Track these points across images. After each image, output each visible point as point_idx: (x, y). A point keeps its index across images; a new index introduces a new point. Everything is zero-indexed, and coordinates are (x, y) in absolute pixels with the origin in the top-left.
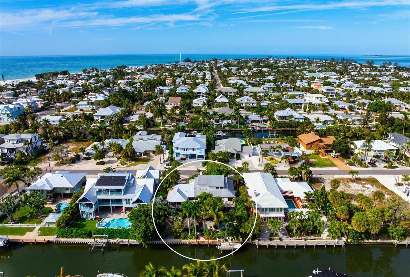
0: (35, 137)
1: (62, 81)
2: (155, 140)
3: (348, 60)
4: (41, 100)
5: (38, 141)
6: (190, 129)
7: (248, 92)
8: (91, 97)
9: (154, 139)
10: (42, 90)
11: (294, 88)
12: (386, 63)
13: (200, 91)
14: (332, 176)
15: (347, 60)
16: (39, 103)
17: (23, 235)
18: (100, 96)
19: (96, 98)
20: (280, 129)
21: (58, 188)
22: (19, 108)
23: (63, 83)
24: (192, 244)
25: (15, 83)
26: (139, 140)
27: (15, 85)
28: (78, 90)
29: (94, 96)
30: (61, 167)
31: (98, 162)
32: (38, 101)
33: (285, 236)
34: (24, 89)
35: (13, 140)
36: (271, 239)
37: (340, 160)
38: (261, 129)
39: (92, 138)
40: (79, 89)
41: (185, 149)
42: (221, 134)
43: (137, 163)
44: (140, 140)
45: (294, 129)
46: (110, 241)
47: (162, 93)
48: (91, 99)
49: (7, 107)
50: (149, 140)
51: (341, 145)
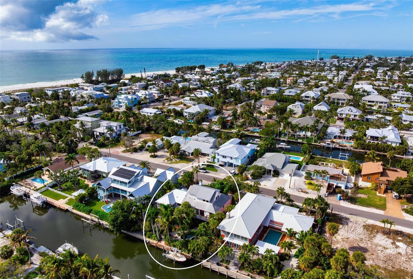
0: (120, 126)
1: (191, 76)
4: (158, 93)
5: (123, 129)
6: (261, 136)
7: (366, 101)
8: (197, 94)
9: (207, 142)
10: (168, 84)
13: (308, 95)
14: (365, 219)
16: (156, 95)
17: (58, 200)
18: (205, 93)
19: (202, 94)
20: (364, 151)
21: (100, 171)
22: (135, 98)
23: (191, 77)
24: (152, 244)
25: (154, 75)
27: (153, 77)
28: (195, 86)
29: (200, 93)
30: (125, 153)
31: (152, 155)
32: (155, 93)
33: (235, 267)
34: (155, 81)
35: (104, 126)
36: (218, 264)
37: (399, 203)
38: (340, 147)
39: (163, 132)
40: (196, 84)
41: (225, 157)
42: (283, 146)
43: (182, 161)
44: (196, 140)
45: (381, 153)
46: (101, 222)
47: (268, 94)
48: (197, 95)
49: (127, 98)
50: (203, 142)
51: (404, 185)
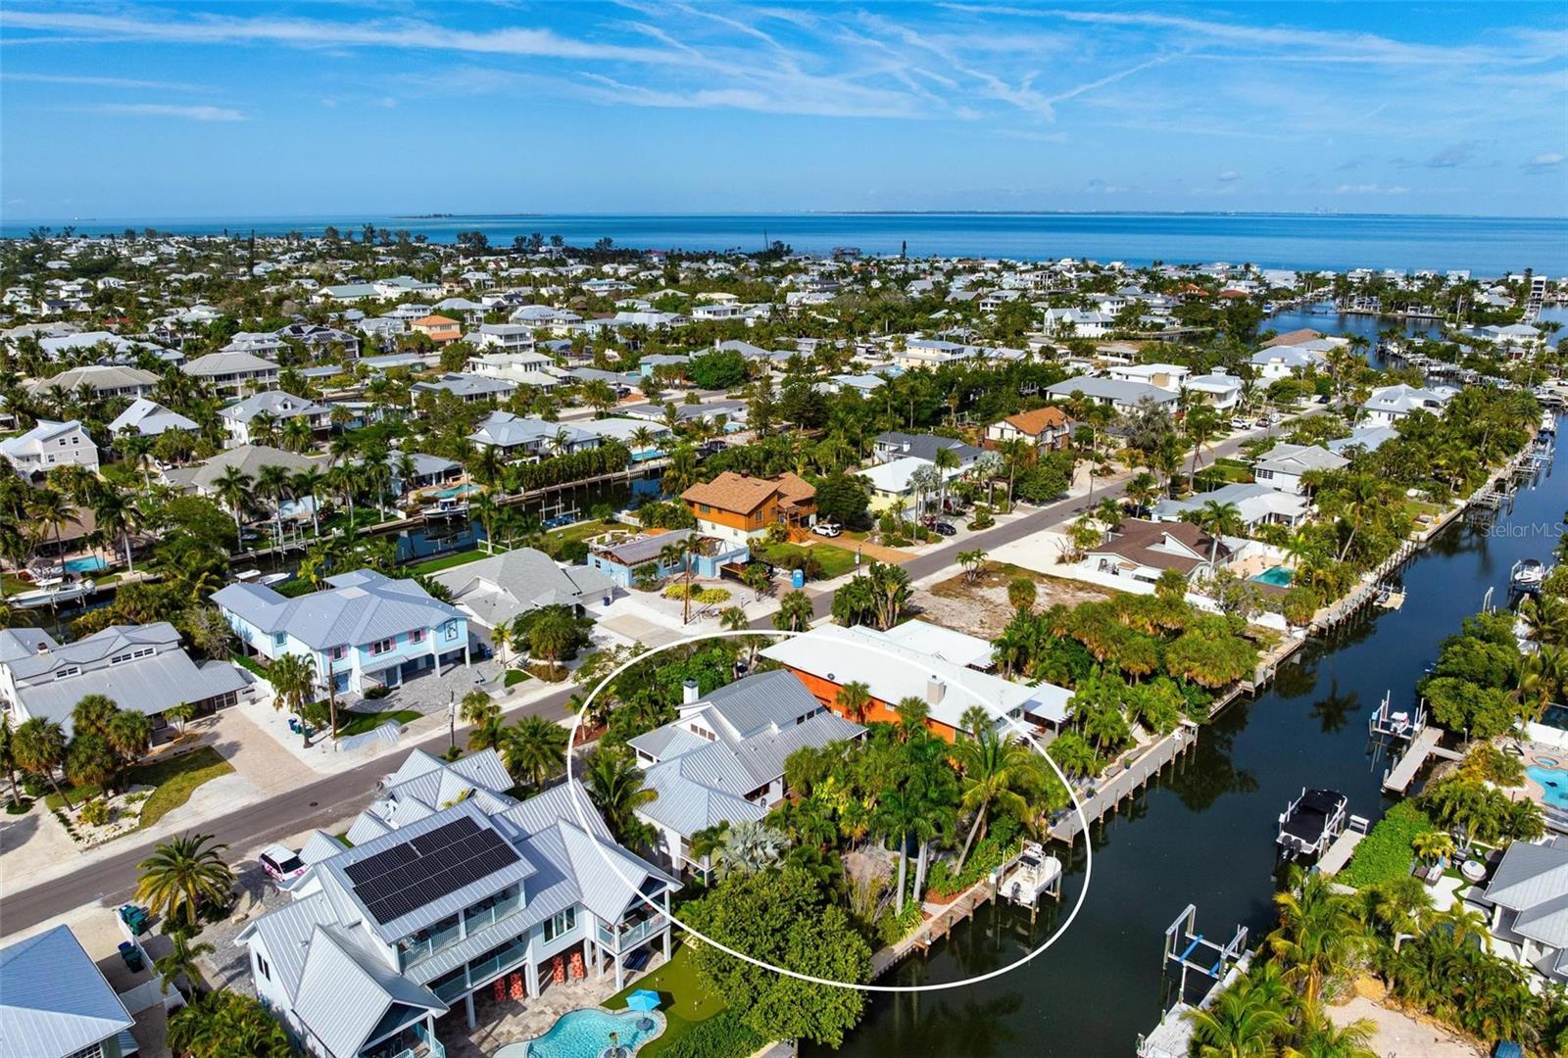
2: (149, 651)
3: (388, 234)
9: (143, 648)
11: (361, 345)
12: (524, 239)
15: (385, 233)
26: (53, 675)
41: (381, 646)
43: (173, 784)
44: (61, 674)
50: (115, 660)
